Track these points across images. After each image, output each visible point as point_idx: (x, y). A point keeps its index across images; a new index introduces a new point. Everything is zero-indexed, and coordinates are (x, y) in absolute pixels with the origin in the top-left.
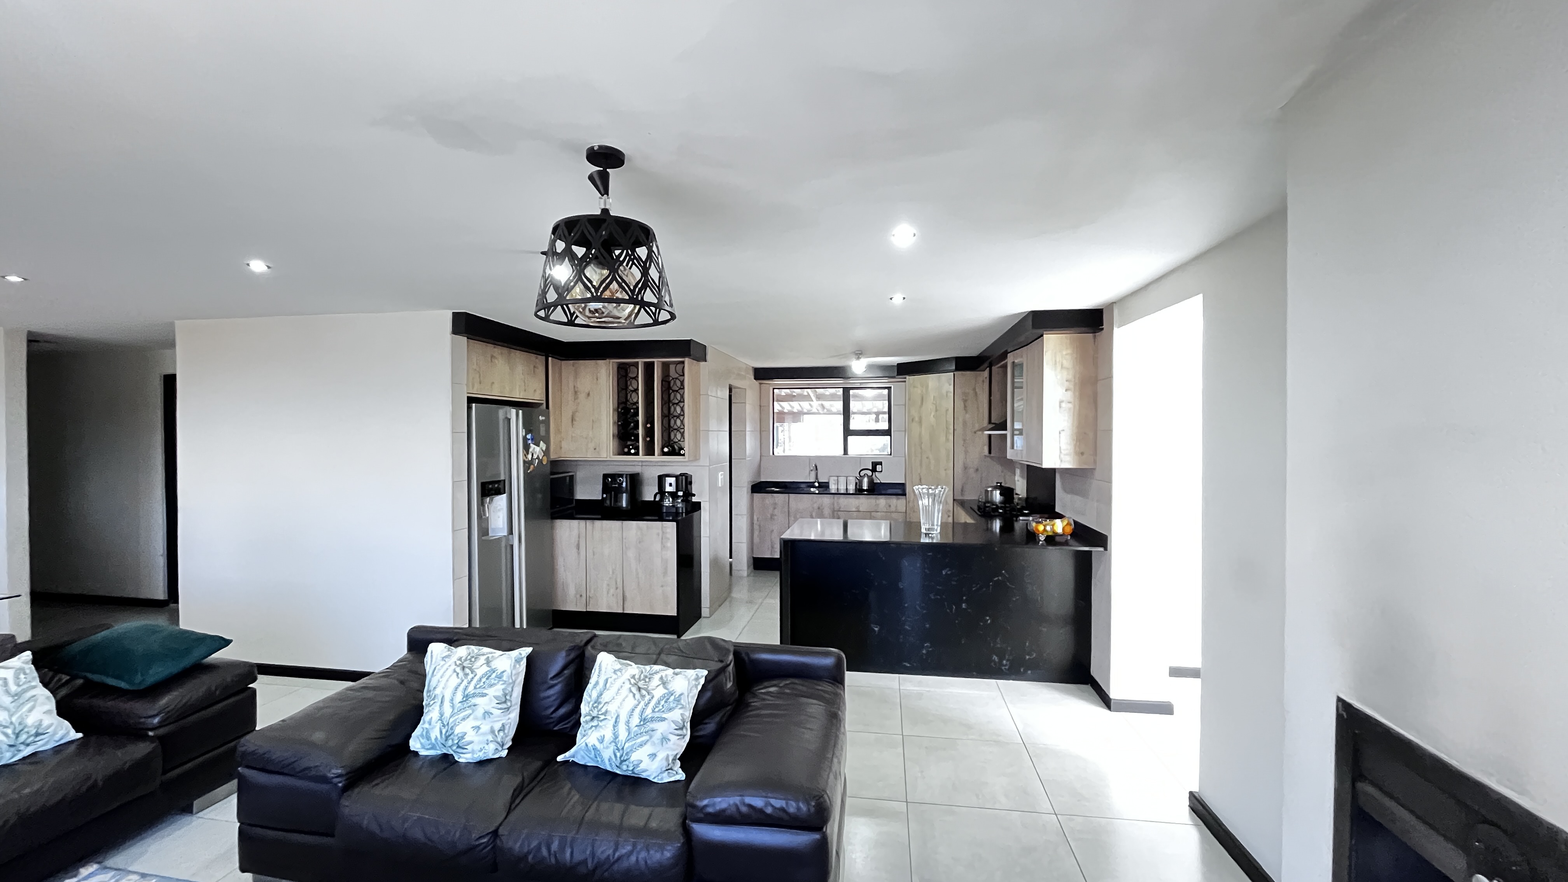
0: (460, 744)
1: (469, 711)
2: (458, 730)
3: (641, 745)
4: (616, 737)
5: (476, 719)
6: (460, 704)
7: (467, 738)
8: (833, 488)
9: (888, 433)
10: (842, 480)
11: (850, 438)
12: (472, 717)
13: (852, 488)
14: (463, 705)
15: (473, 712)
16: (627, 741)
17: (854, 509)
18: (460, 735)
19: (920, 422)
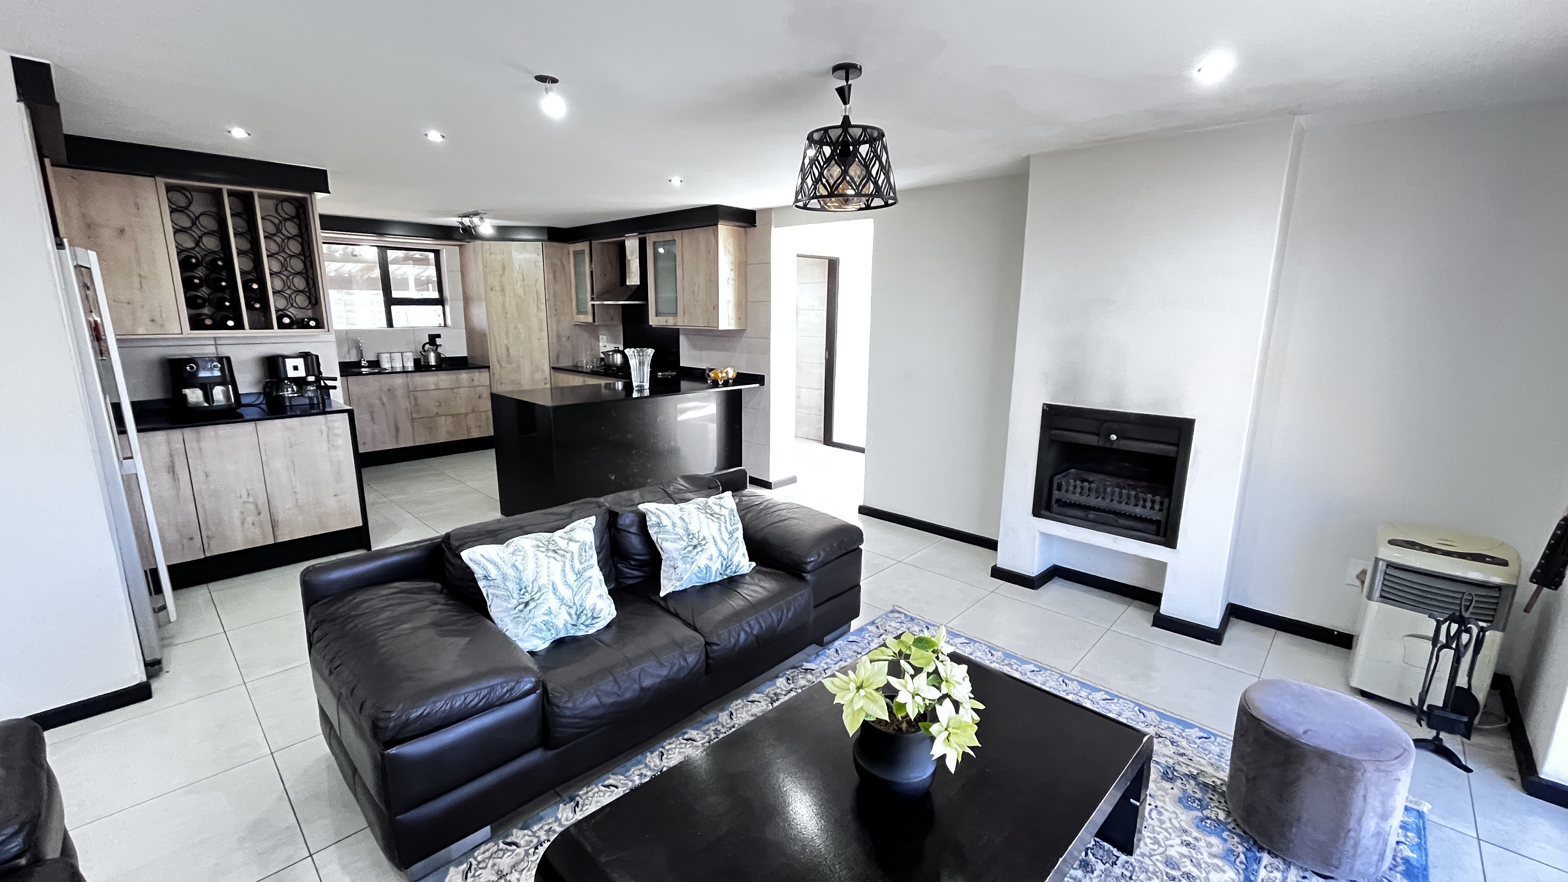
0: (595, 615)
1: (588, 585)
2: (588, 604)
3: (736, 551)
4: (720, 551)
5: (596, 588)
6: (576, 583)
7: (598, 608)
8: (386, 365)
9: (440, 301)
10: (397, 356)
11: (393, 308)
12: (592, 588)
13: (410, 365)
14: (580, 582)
15: (591, 584)
16: (729, 551)
17: (433, 387)
18: (592, 608)
19: (503, 290)
